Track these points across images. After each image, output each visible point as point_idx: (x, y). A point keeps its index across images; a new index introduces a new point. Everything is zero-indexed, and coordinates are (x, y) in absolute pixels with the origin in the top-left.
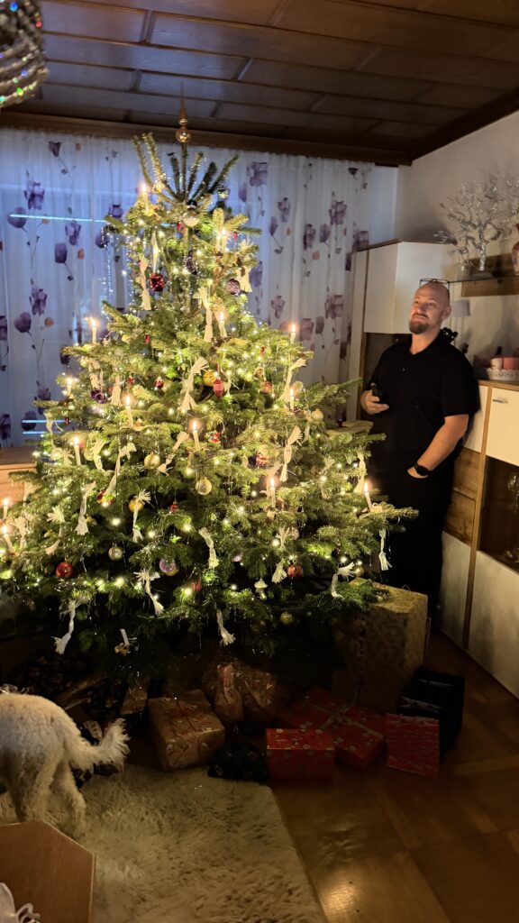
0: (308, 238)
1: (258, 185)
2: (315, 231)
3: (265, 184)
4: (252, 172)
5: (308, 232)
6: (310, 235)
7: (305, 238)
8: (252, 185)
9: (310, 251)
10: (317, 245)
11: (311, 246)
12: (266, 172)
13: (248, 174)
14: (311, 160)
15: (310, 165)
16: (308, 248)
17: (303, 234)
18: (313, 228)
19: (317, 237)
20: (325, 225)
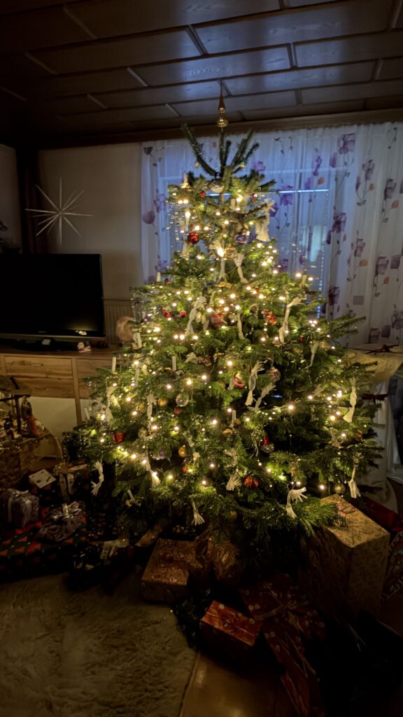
0: (389, 191)
1: (345, 153)
2: (395, 184)
3: (352, 151)
4: (342, 142)
6: (390, 188)
7: (386, 191)
8: (341, 153)
9: (390, 201)
10: (396, 196)
11: (391, 198)
12: (353, 141)
13: (338, 145)
14: (396, 125)
15: (395, 129)
16: (388, 199)
17: (384, 188)
18: (394, 181)
19: (398, 189)
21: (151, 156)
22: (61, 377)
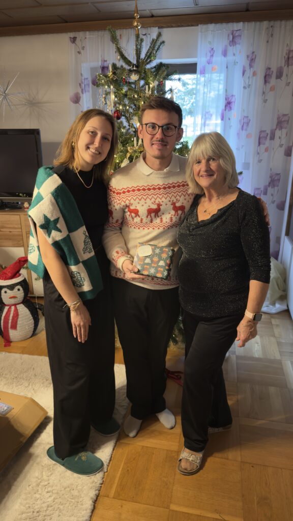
0: (267, 77)
1: (233, 46)
2: (273, 72)
3: (239, 44)
4: (231, 37)
5: (267, 73)
6: (269, 75)
7: (265, 77)
8: (231, 46)
9: (269, 86)
10: (273, 81)
11: (269, 83)
12: (240, 36)
13: (228, 39)
14: (272, 23)
15: (272, 26)
16: (267, 84)
17: (264, 75)
18: (272, 70)
19: (274, 75)
20: (281, 67)
21: (76, 44)
22: (11, 230)
